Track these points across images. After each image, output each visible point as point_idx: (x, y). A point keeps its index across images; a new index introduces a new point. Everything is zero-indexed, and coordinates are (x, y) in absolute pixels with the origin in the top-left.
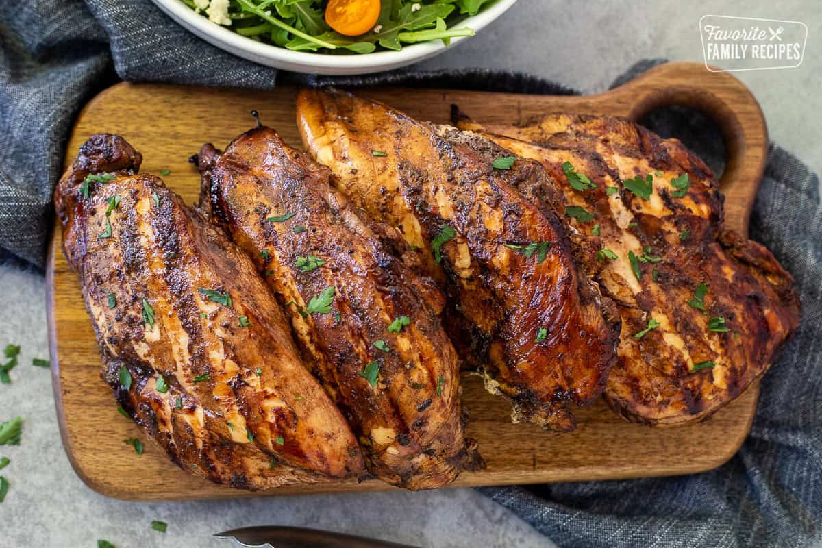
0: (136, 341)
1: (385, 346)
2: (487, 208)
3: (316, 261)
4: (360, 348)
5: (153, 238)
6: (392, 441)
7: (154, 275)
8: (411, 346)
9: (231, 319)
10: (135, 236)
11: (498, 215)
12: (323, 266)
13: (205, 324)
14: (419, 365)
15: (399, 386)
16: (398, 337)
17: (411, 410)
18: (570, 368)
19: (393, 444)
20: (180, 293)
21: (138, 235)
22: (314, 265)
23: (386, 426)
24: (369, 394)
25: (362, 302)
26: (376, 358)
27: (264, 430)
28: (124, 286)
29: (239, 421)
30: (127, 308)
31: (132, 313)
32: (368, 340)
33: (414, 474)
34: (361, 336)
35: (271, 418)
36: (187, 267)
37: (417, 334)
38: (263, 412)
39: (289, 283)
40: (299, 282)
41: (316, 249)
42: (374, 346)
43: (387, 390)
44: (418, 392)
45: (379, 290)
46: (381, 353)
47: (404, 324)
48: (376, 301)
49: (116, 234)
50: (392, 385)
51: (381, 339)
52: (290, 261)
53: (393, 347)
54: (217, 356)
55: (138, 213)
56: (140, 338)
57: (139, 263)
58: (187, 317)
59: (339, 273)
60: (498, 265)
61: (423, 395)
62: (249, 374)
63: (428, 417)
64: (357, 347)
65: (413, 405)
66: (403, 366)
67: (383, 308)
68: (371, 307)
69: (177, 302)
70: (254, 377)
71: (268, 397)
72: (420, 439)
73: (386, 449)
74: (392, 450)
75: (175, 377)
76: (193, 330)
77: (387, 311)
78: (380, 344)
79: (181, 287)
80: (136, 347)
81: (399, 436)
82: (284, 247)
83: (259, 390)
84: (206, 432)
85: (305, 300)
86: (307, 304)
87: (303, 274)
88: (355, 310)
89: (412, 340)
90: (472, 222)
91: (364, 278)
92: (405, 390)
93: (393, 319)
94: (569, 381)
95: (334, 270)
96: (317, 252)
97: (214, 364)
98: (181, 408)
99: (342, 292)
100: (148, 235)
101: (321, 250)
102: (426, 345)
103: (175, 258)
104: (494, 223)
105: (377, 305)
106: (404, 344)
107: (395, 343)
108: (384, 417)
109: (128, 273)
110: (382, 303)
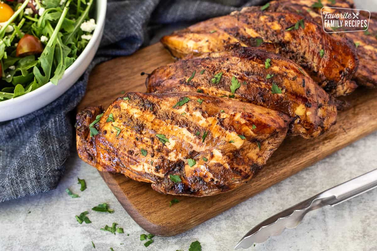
0: (167, 155)
1: (271, 75)
2: (269, 24)
3: (219, 75)
4: (263, 86)
5: (139, 111)
6: (305, 110)
7: (152, 122)
8: (279, 67)
9: (195, 104)
10: (131, 118)
11: (275, 23)
12: (223, 74)
13: (187, 116)
14: (288, 71)
15: (289, 85)
16: (272, 68)
17: (301, 90)
18: (341, 59)
19: (307, 110)
20: (167, 116)
21: (132, 116)
22: (220, 77)
23: (299, 105)
24: (281, 99)
25: (248, 69)
26: (272, 82)
27: (245, 128)
28: (144, 141)
29: (233, 136)
30: (152, 147)
31: (156, 147)
32: (263, 79)
33: (323, 120)
34: (259, 80)
35: (243, 121)
36: (161, 105)
37: (277, 61)
38: (238, 122)
39: (217, 92)
40: (220, 87)
41: (214, 72)
42: (267, 79)
43: (286, 91)
44: (297, 80)
45: (250, 60)
46: (272, 79)
47: (269, 61)
48: (252, 64)
49: (122, 127)
50: (286, 87)
51: (267, 75)
52: (210, 84)
53: (273, 72)
54: (203, 122)
55: (124, 110)
56: (168, 152)
57: (142, 124)
58: (178, 121)
59: (230, 70)
60: (288, 40)
61: (299, 80)
62: (219, 115)
63: (308, 88)
64: (262, 86)
65: (299, 86)
66: (283, 76)
67: (257, 63)
68: (253, 67)
69: (170, 121)
70: (222, 114)
71: (234, 115)
72: (314, 99)
73: (306, 115)
74: (309, 113)
75: (194, 151)
76: (185, 124)
77: (260, 63)
78: (268, 76)
79: (166, 114)
80: (169, 158)
81: (306, 105)
82: (203, 83)
83: (229, 116)
84: (225, 157)
85: (228, 91)
86: (230, 91)
87: (219, 84)
88: (248, 74)
89: (277, 65)
90: (267, 31)
91: (240, 61)
92: (292, 84)
93: (264, 64)
94: (343, 66)
95: (228, 71)
96: (216, 73)
97: (204, 126)
98: (207, 160)
99: (238, 74)
100: (136, 112)
101: (217, 70)
102: (284, 62)
103: (153, 108)
104: (276, 27)
105: (254, 65)
106: (276, 68)
107: (273, 71)
108: (295, 102)
109: (141, 134)
110: (255, 63)
